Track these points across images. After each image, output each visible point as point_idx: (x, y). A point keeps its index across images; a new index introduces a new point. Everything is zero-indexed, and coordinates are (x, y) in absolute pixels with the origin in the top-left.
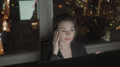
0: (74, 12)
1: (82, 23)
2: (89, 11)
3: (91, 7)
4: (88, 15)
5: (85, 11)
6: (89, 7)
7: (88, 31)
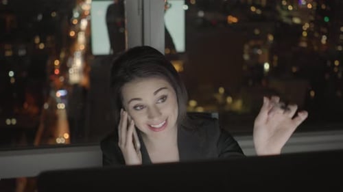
0: (271, 38)
1: (294, 70)
2: (316, 35)
4: (316, 48)
5: (305, 34)
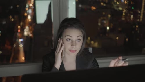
0: (110, 16)
1: (120, 29)
2: (129, 15)
3: (132, 10)
4: (128, 20)
5: (124, 14)
6: (129, 10)
7: (127, 39)
